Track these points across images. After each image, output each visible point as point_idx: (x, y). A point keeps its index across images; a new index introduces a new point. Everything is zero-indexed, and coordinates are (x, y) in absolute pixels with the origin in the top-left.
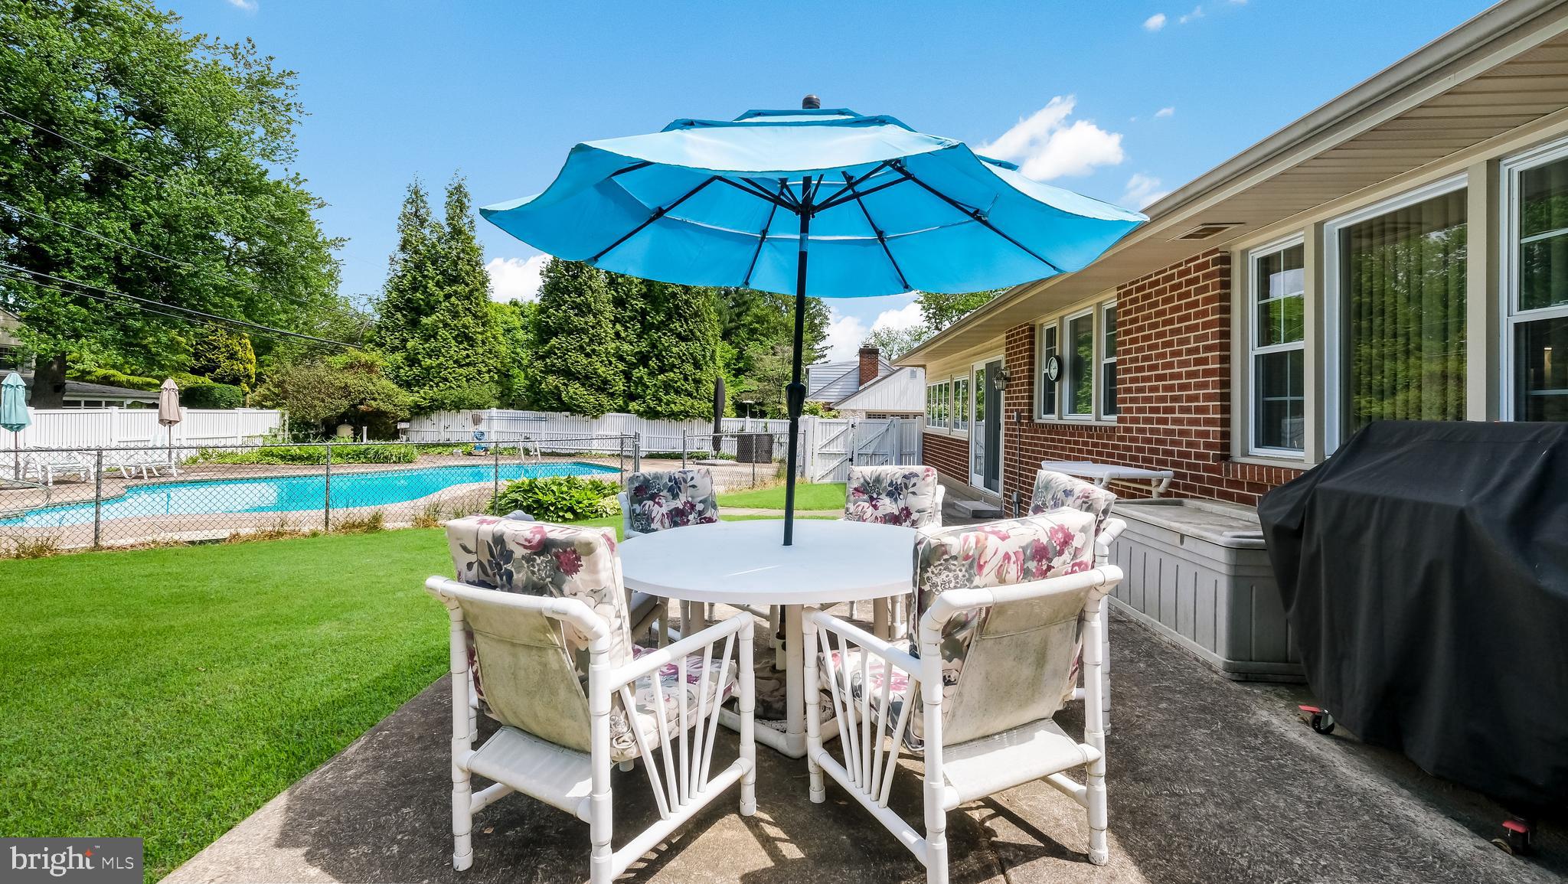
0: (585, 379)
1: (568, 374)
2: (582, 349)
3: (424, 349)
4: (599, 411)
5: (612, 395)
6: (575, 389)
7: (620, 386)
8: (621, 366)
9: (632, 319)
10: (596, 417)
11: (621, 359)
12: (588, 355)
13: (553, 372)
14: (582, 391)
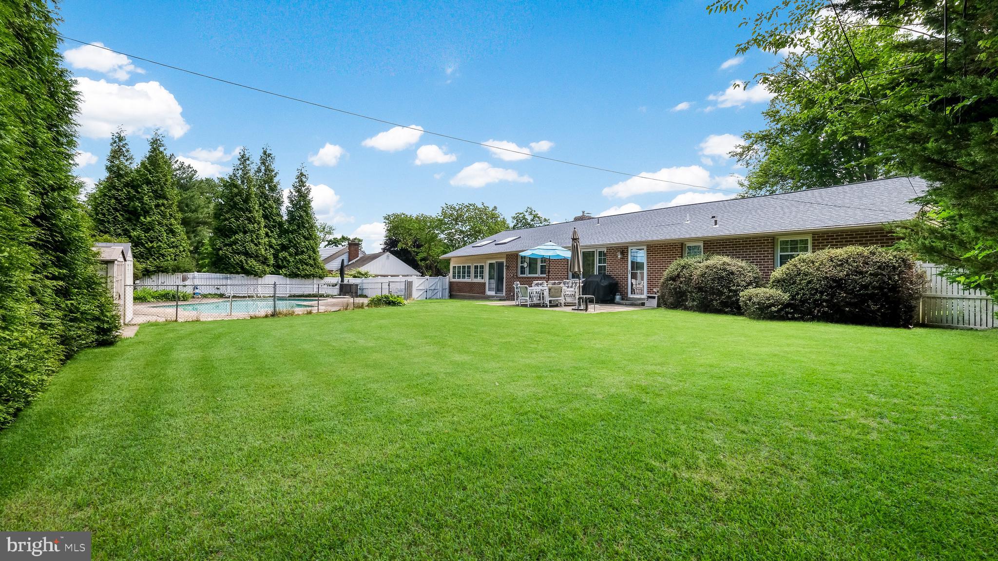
0: (256, 257)
1: (247, 254)
2: (252, 241)
3: (145, 236)
4: (264, 273)
5: (268, 266)
6: (252, 262)
7: (272, 261)
8: (272, 251)
9: (274, 226)
10: (261, 277)
11: (271, 246)
12: (256, 245)
13: (238, 254)
14: (255, 263)
